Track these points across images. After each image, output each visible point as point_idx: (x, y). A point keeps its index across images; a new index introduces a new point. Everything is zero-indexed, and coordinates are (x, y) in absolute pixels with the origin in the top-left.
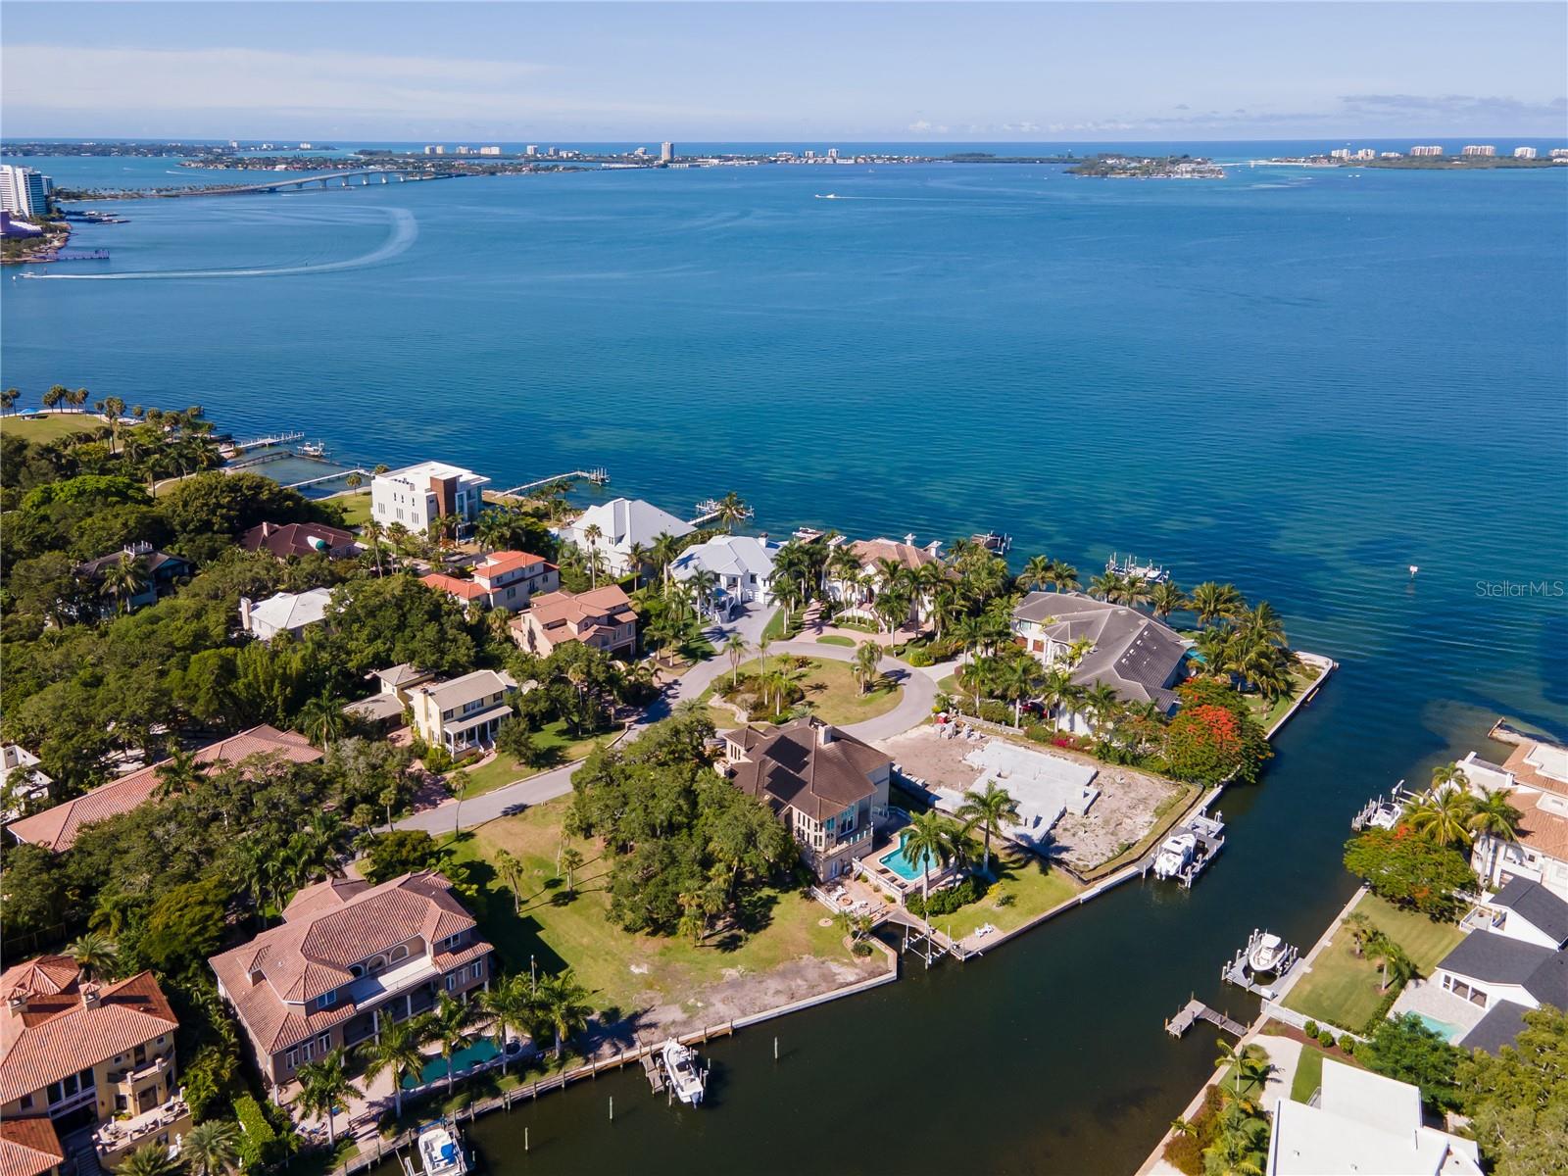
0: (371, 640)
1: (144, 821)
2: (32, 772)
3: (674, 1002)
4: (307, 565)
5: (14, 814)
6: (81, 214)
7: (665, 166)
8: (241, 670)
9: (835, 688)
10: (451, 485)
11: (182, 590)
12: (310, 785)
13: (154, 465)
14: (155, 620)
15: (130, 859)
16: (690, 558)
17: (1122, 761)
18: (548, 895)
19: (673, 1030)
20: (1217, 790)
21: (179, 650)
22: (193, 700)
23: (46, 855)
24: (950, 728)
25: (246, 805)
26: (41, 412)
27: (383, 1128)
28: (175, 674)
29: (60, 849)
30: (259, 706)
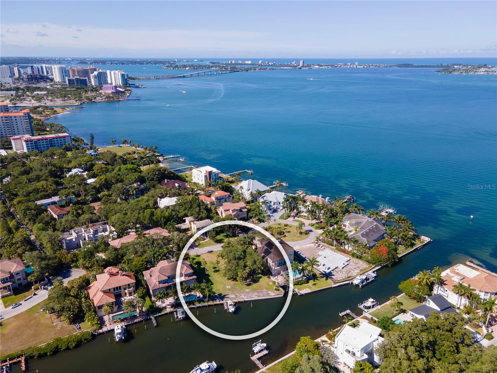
0: (184, 210)
1: (133, 244)
2: (113, 232)
3: (234, 294)
4: (173, 191)
5: (110, 240)
6: (134, 85)
7: (300, 68)
8: (155, 215)
9: (293, 233)
10: (210, 173)
11: (146, 194)
12: (166, 241)
13: (143, 162)
14: (138, 201)
15: (130, 251)
16: (265, 196)
17: (357, 257)
18: (213, 270)
19: (232, 299)
20: (379, 267)
21: (143, 208)
22: (145, 220)
23: (115, 248)
24: (317, 245)
25: (153, 243)
26: (121, 145)
27: (172, 307)
28: (142, 214)
29: (118, 247)
30: (158, 223)
